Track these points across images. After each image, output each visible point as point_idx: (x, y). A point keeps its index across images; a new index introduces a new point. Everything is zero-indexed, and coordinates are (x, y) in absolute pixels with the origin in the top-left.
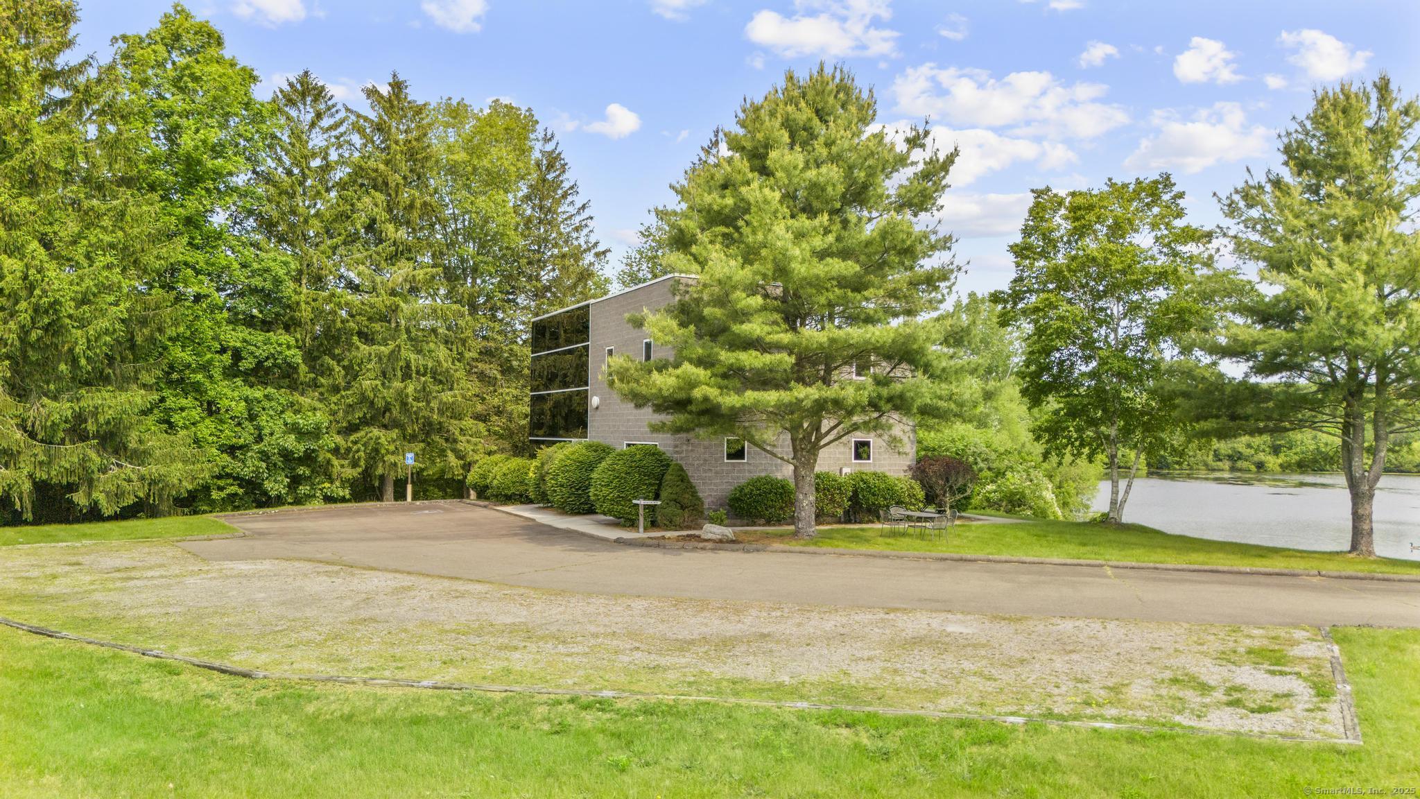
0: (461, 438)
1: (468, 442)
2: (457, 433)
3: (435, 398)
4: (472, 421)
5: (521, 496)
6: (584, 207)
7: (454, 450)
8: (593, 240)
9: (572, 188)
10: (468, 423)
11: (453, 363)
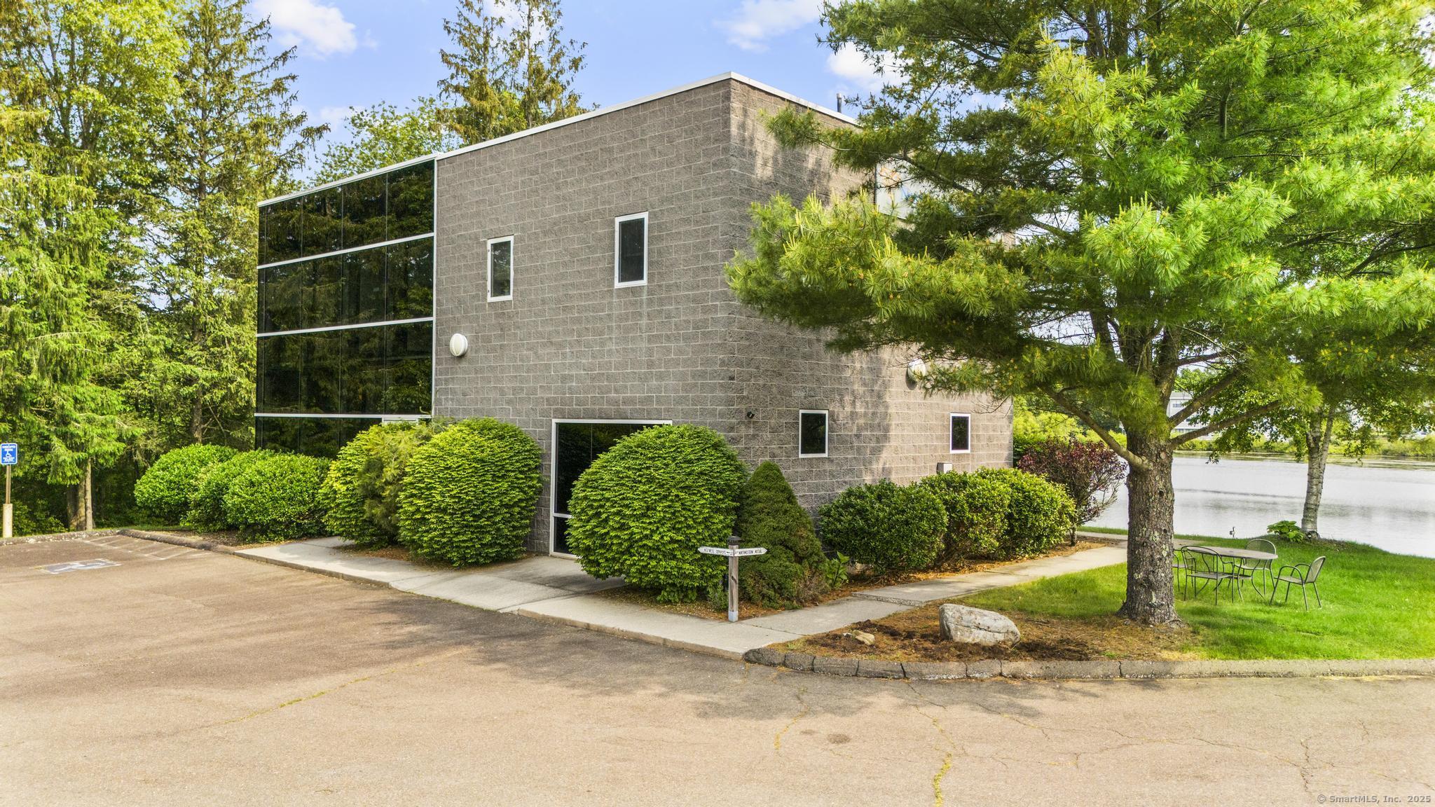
0: (76, 415)
1: (90, 421)
2: (69, 405)
3: (32, 343)
4: (94, 386)
5: (289, 524)
6: (285, 56)
7: (64, 437)
8: (294, 112)
9: (261, 26)
10: (87, 389)
11: (66, 284)
